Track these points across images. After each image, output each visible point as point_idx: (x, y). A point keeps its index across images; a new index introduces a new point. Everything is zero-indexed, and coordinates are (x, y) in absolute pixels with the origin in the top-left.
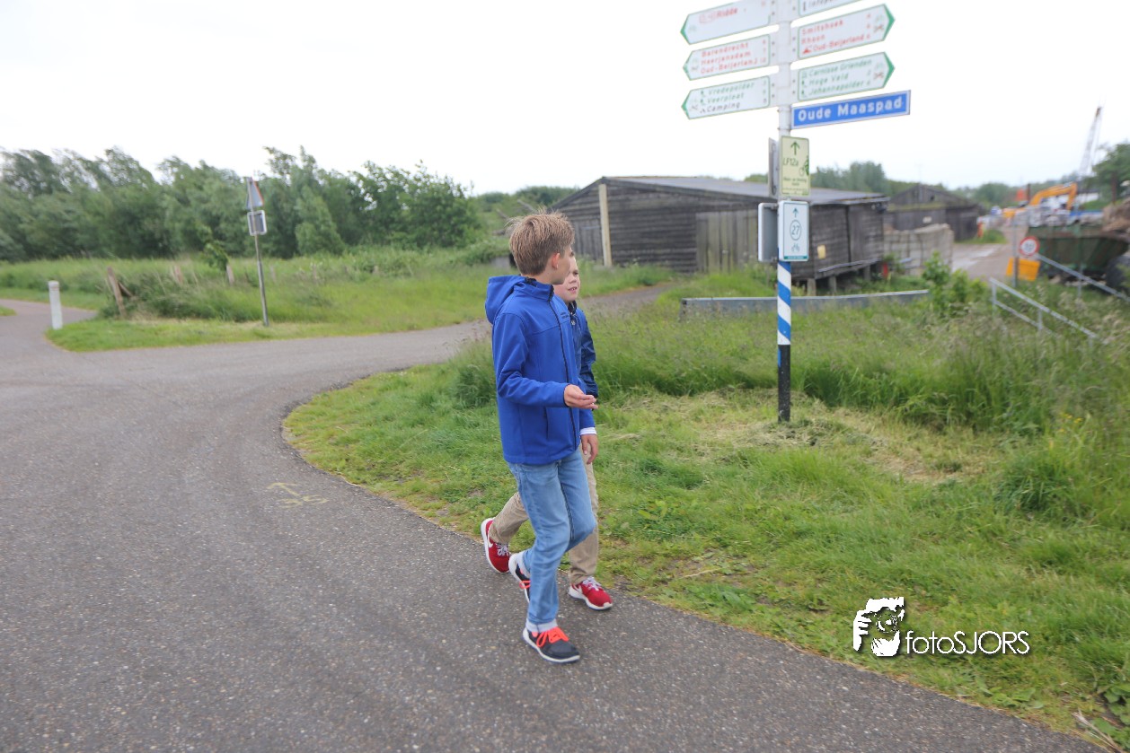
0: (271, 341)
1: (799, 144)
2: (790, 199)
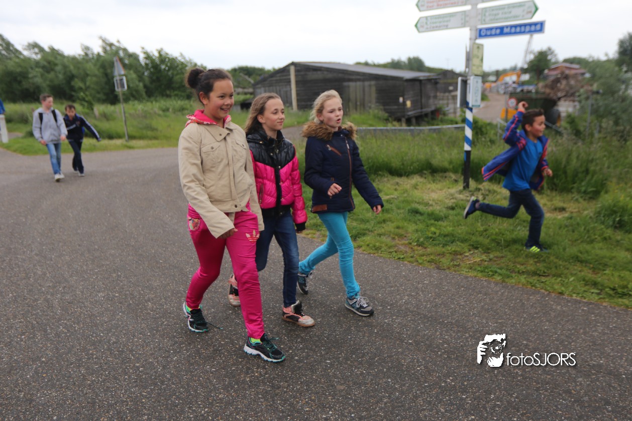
0: (136, 150)
1: (480, 47)
2: (476, 75)
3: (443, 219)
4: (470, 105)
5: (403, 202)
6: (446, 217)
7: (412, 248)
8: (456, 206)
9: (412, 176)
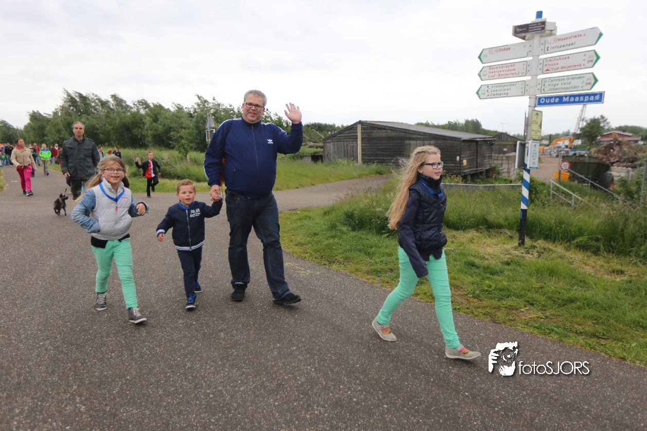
1: (539, 114)
2: (534, 140)
3: (498, 273)
4: (528, 167)
5: (460, 254)
6: (501, 272)
7: (468, 300)
8: (512, 262)
9: (468, 230)
